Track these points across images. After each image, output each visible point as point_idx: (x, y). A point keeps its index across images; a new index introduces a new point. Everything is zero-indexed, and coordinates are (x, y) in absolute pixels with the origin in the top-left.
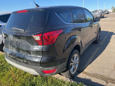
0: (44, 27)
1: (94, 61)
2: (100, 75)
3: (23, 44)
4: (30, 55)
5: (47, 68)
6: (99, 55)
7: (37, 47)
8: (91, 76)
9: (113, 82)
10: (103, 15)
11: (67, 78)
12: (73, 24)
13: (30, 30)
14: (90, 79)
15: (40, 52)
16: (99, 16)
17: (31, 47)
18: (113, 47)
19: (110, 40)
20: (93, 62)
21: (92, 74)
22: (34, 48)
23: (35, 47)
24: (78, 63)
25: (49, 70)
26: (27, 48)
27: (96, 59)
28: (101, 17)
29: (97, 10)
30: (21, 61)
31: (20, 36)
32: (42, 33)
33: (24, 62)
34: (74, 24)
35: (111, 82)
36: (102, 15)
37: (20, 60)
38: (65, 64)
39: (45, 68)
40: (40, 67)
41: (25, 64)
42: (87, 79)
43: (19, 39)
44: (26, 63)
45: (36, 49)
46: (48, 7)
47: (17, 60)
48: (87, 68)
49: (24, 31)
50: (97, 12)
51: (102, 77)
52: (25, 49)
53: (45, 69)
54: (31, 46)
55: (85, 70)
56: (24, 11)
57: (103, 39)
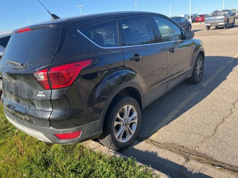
0: (53, 56)
1: (176, 119)
2: (178, 146)
3: (23, 88)
4: (33, 108)
5: (62, 130)
6: (191, 107)
7: (42, 93)
8: (161, 148)
9: (199, 160)
10: (231, 21)
11: (111, 150)
12: (120, 47)
13: (31, 63)
14: (156, 152)
15: (48, 102)
16: (222, 24)
17: (34, 93)
18: (228, 91)
19: (227, 75)
20: (174, 121)
21: (164, 143)
22: (38, 95)
23: (40, 92)
24: (137, 122)
25: (66, 133)
26: (28, 95)
27: (182, 115)
28: (226, 25)
29: (217, 12)
30: (22, 118)
31: (16, 74)
32: (48, 67)
33: (26, 119)
34: (122, 47)
35: (195, 159)
36: (228, 20)
37: (21, 116)
38: (98, 122)
39: (58, 129)
40: (51, 128)
41: (28, 123)
42: (151, 152)
43: (15, 79)
44: (30, 121)
45: (41, 95)
46: (64, 19)
47: (17, 116)
48: (156, 133)
49: (22, 65)
50: (217, 15)
51: (181, 148)
52: (26, 97)
53: (59, 132)
54: (34, 90)
55: (153, 137)
56: (25, 29)
57: (214, 74)
